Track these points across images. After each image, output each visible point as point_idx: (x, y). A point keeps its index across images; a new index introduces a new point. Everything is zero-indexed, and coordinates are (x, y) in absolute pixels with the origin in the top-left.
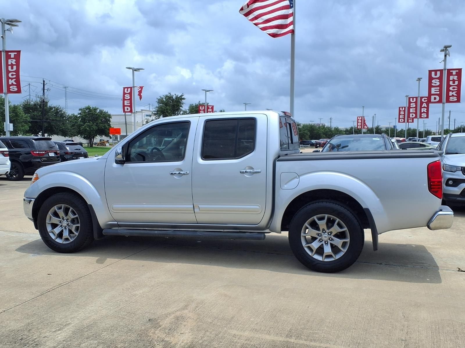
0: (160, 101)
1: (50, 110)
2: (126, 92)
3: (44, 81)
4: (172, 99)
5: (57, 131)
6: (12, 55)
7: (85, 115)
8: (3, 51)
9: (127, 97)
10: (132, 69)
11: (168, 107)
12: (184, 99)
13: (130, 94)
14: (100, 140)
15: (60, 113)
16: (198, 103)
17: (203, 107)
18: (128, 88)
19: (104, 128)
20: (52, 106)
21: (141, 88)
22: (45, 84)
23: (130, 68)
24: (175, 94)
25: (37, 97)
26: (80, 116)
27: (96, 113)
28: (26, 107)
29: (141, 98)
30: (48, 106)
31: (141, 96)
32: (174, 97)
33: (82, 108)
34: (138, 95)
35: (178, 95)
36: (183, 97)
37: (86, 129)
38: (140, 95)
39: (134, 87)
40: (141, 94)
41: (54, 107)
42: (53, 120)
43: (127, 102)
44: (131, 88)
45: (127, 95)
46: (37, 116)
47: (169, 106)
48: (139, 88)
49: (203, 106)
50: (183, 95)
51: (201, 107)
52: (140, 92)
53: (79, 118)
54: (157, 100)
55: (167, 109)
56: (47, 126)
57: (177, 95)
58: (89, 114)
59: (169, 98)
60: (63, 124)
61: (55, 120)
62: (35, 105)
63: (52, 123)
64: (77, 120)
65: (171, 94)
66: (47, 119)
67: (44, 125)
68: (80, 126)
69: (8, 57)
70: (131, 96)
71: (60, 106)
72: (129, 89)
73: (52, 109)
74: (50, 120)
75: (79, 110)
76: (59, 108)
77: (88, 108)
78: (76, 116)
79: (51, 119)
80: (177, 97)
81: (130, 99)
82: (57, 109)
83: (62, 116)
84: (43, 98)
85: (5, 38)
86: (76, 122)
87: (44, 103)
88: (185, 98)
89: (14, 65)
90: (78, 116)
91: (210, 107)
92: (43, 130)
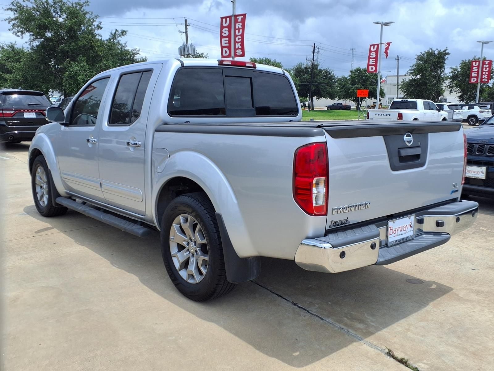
0: (420, 58)
1: (319, 73)
2: (372, 49)
3: (314, 44)
4: (434, 55)
5: (324, 93)
6: (240, 18)
7: (355, 77)
8: (233, 16)
9: (373, 55)
10: (380, 23)
11: (427, 65)
12: (448, 54)
13: (377, 52)
14: (374, 103)
15: (329, 75)
16: (473, 58)
17: (477, 63)
18: (374, 45)
19: (373, 90)
20: (322, 69)
21: (389, 44)
22: (315, 47)
23: (377, 23)
24: (437, 49)
25: (307, 60)
26: (350, 78)
27: (366, 75)
28: (297, 71)
29: (387, 56)
30: (319, 69)
31: (388, 53)
32: (436, 53)
33: (353, 70)
34: (385, 52)
35: (441, 50)
36: (447, 52)
37: (354, 92)
38: (386, 52)
39: (381, 43)
40: (388, 51)
41: (324, 70)
42: (321, 83)
43: (372, 61)
44: (378, 45)
45: (373, 54)
46: (306, 79)
47: (429, 64)
48: (387, 44)
49: (478, 61)
50: (447, 50)
51: (474, 63)
52: (387, 49)
53: (348, 81)
54: (416, 57)
55: (426, 67)
56: (315, 88)
57: (439, 50)
58: (359, 76)
59: (430, 54)
60: (331, 87)
61: (324, 82)
62: (306, 68)
63: (320, 86)
64: (346, 82)
65: (433, 50)
66: (316, 82)
67: (312, 88)
68: (348, 88)
69: (236, 21)
70: (377, 54)
71: (329, 69)
72: (376, 46)
73: (322, 72)
74: (318, 83)
75: (350, 72)
76: (329, 71)
77: (359, 70)
78: (346, 79)
79: (319, 81)
80: (439, 53)
81: (376, 58)
82: (326, 72)
83: (332, 78)
84: (313, 61)
85: (235, 2)
86: (345, 85)
87: (314, 66)
88: (450, 53)
89: (240, 29)
90: (349, 78)
91: (487, 62)
92: (311, 93)
